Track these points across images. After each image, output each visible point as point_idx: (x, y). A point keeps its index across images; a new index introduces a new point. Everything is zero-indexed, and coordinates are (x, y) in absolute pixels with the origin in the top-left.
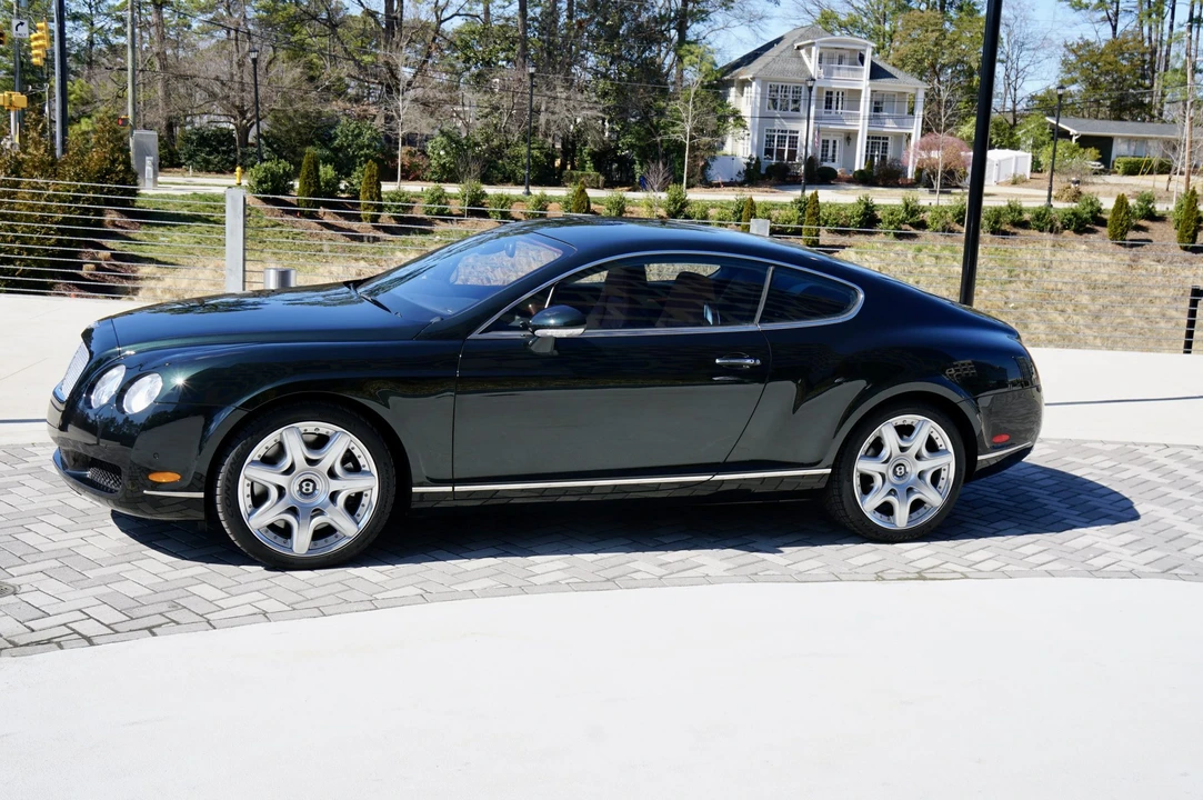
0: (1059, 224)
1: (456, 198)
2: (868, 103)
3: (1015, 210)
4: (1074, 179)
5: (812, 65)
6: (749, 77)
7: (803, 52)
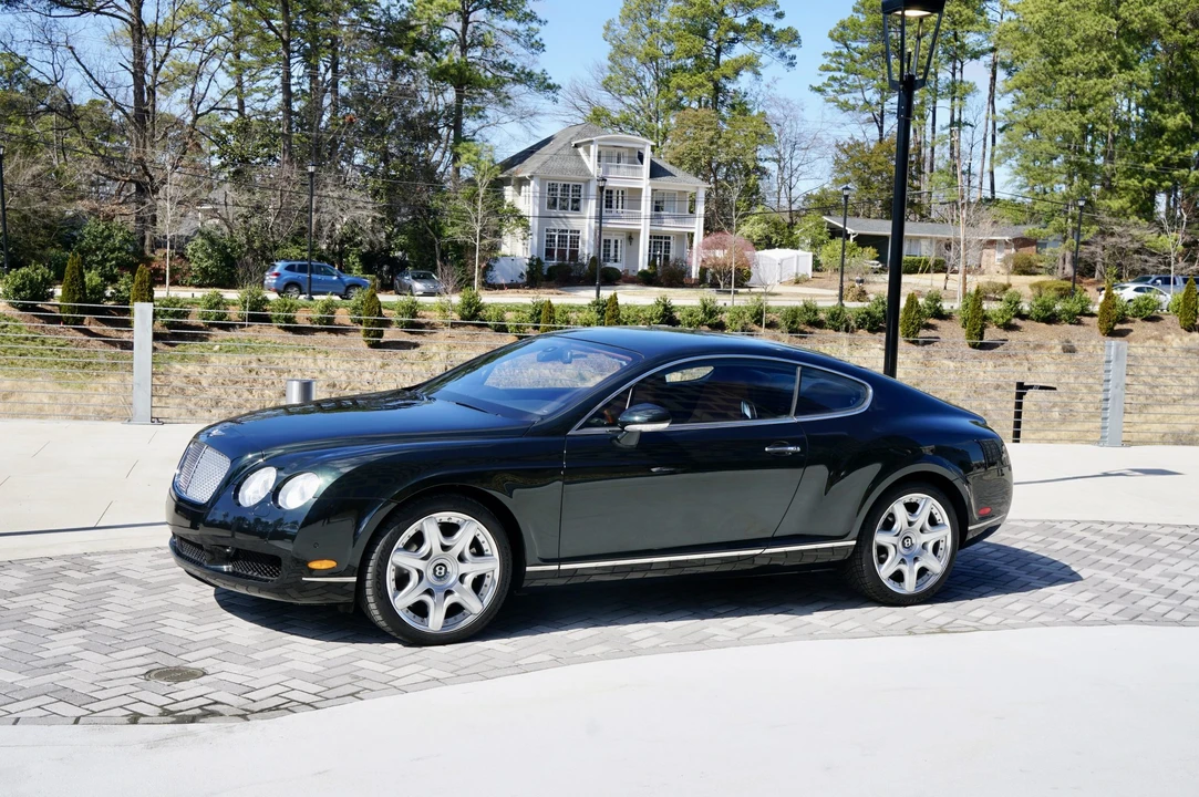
0: (853, 323)
1: (234, 304)
2: (649, 203)
3: (809, 309)
4: (858, 278)
5: (591, 163)
6: (527, 175)
7: (581, 150)
